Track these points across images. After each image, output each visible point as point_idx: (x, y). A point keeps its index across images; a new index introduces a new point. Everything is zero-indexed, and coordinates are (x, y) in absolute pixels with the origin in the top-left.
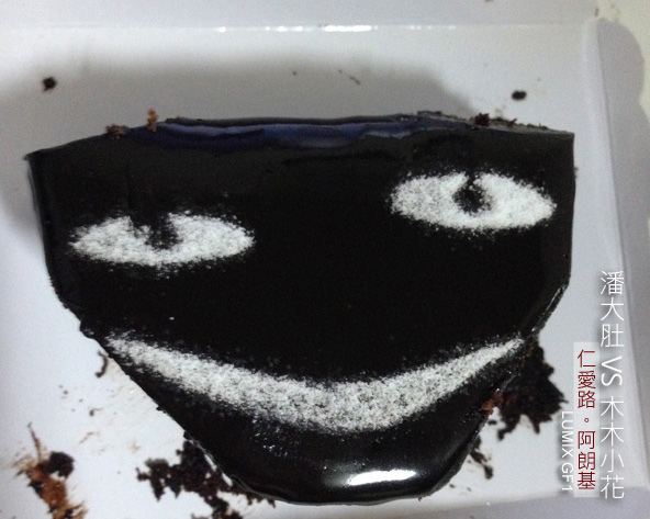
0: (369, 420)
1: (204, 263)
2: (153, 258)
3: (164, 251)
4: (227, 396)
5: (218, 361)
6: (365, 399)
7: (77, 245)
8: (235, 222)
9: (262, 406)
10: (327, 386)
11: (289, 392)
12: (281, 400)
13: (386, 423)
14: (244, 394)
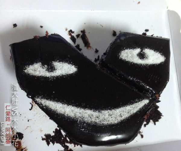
0: (111, 121)
1: (63, 76)
2: (48, 74)
3: (51, 73)
4: (70, 115)
5: (67, 105)
6: (110, 115)
7: (26, 71)
8: (72, 64)
9: (80, 118)
10: (99, 111)
11: (88, 113)
12: (86, 116)
13: (116, 122)
14: (75, 114)
